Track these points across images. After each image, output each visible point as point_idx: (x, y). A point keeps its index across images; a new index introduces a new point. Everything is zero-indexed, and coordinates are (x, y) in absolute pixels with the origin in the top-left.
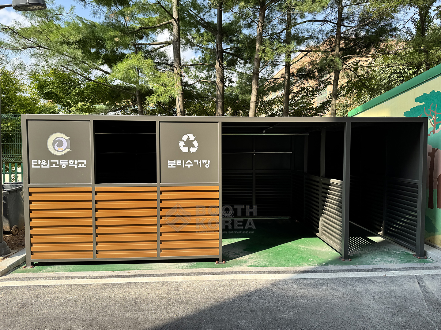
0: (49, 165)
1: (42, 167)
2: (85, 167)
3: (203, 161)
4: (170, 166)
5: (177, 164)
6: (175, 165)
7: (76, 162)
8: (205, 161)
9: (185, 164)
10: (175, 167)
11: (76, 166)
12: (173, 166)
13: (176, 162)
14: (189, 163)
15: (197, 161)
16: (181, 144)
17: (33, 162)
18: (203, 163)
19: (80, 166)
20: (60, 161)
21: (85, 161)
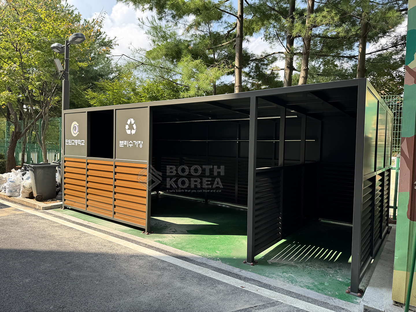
0: (71, 143)
1: (69, 144)
2: (84, 145)
3: (139, 141)
4: (121, 145)
5: (125, 144)
6: (123, 144)
7: (81, 141)
8: (140, 142)
9: (129, 144)
10: (123, 146)
11: (80, 143)
12: (122, 145)
13: (124, 142)
14: (131, 144)
15: (135, 142)
16: (127, 127)
17: (66, 140)
18: (139, 143)
19: (82, 144)
20: (75, 140)
21: (84, 141)
